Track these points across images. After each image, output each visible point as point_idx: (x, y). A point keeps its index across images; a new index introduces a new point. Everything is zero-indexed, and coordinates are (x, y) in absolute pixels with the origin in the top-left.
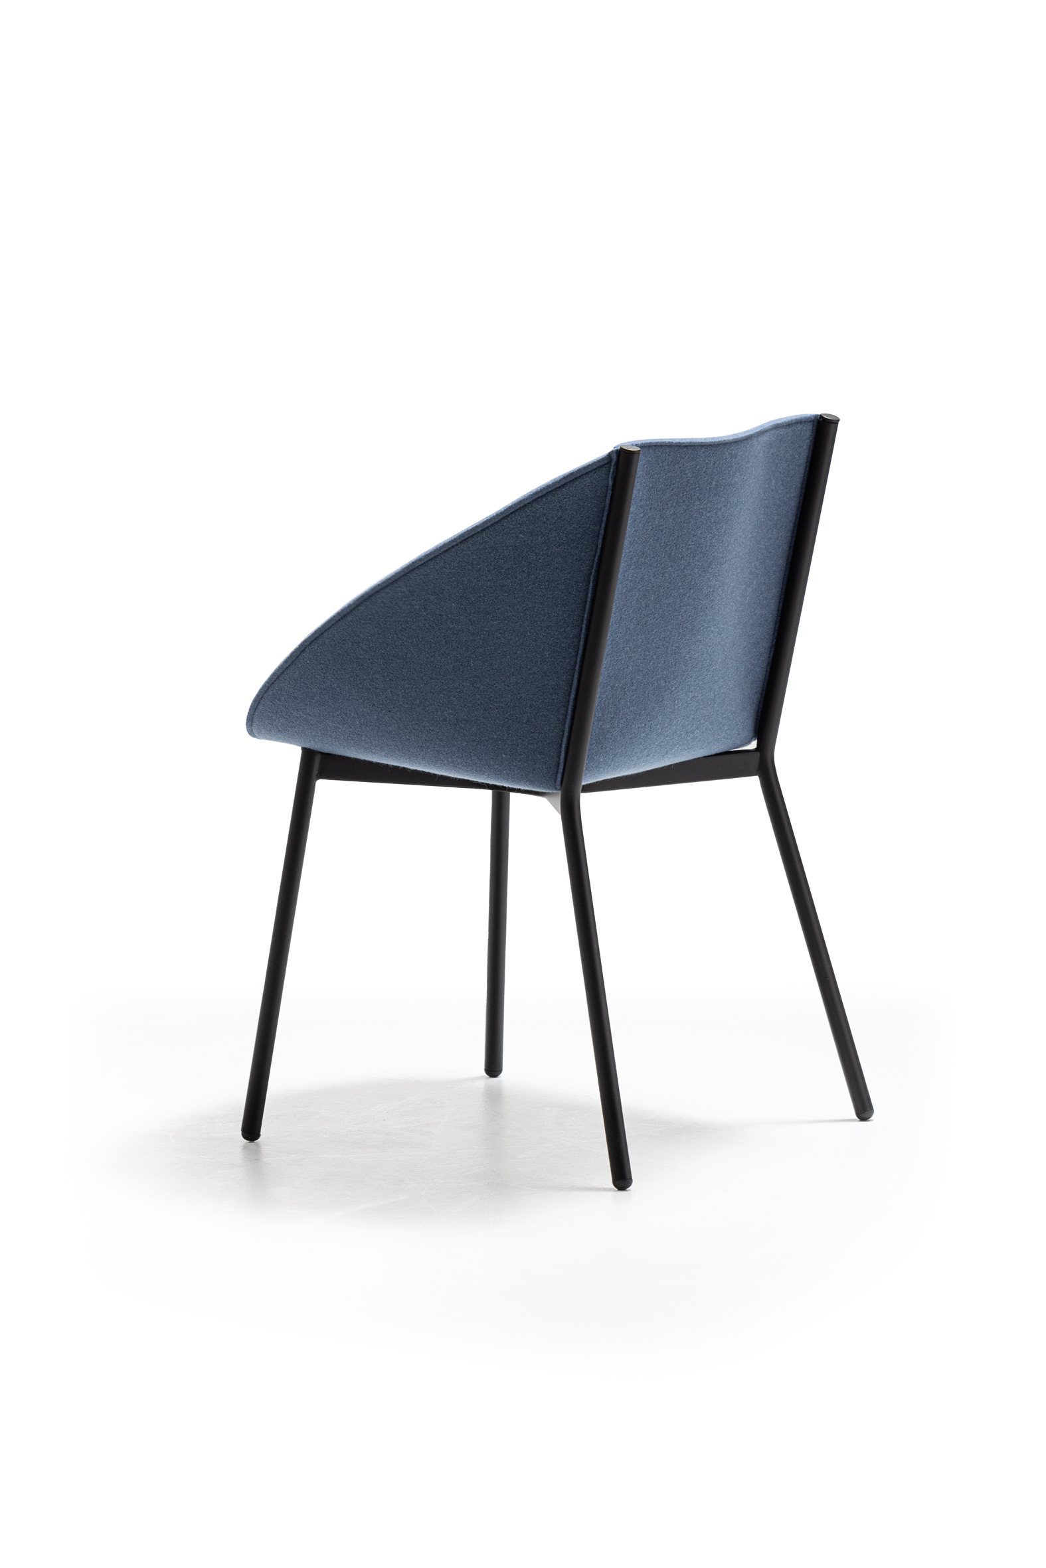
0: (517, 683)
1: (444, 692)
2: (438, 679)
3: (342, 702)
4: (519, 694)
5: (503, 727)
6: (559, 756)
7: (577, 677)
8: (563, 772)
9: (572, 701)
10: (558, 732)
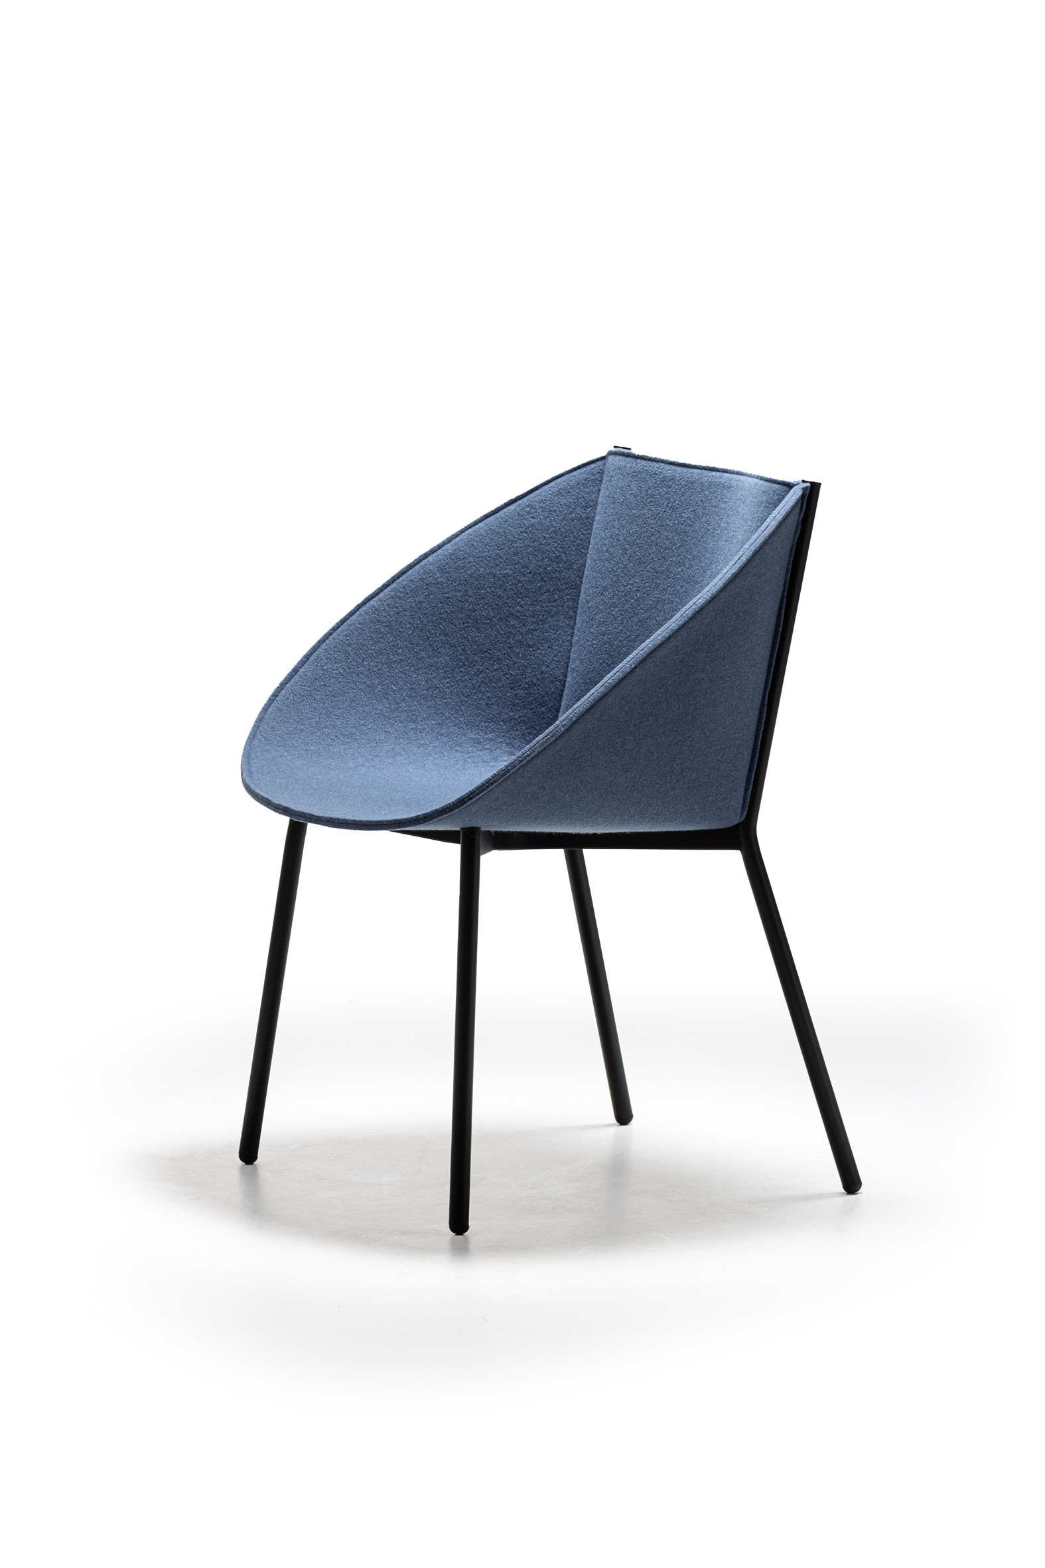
6: (746, 790)
7: (766, 710)
8: (749, 806)
9: (761, 734)
10: (746, 770)
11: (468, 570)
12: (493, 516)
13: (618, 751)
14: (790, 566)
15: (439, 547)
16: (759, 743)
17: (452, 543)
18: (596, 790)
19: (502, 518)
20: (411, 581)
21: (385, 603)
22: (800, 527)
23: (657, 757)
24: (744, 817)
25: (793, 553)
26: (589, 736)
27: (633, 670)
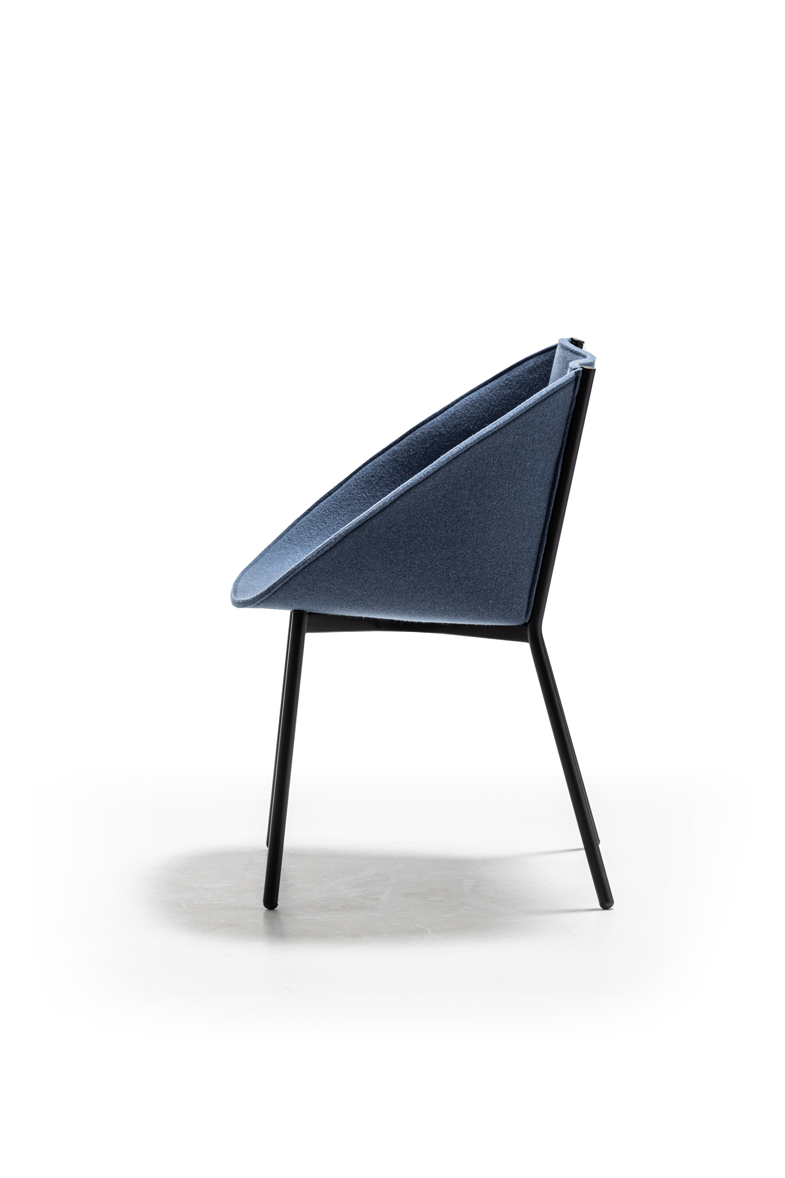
0: (505, 546)
1: (452, 558)
2: (448, 549)
3: (366, 573)
4: (505, 554)
5: (492, 580)
6: (530, 598)
7: (546, 538)
8: (532, 610)
9: (542, 556)
10: (529, 580)
11: (462, 426)
12: (484, 387)
13: (393, 561)
14: (567, 431)
15: (445, 409)
16: (541, 563)
17: (454, 406)
18: (381, 589)
19: (489, 388)
20: (423, 433)
21: (403, 448)
22: (575, 401)
23: (432, 568)
24: (529, 618)
25: (570, 421)
26: (361, 548)
27: (395, 501)
